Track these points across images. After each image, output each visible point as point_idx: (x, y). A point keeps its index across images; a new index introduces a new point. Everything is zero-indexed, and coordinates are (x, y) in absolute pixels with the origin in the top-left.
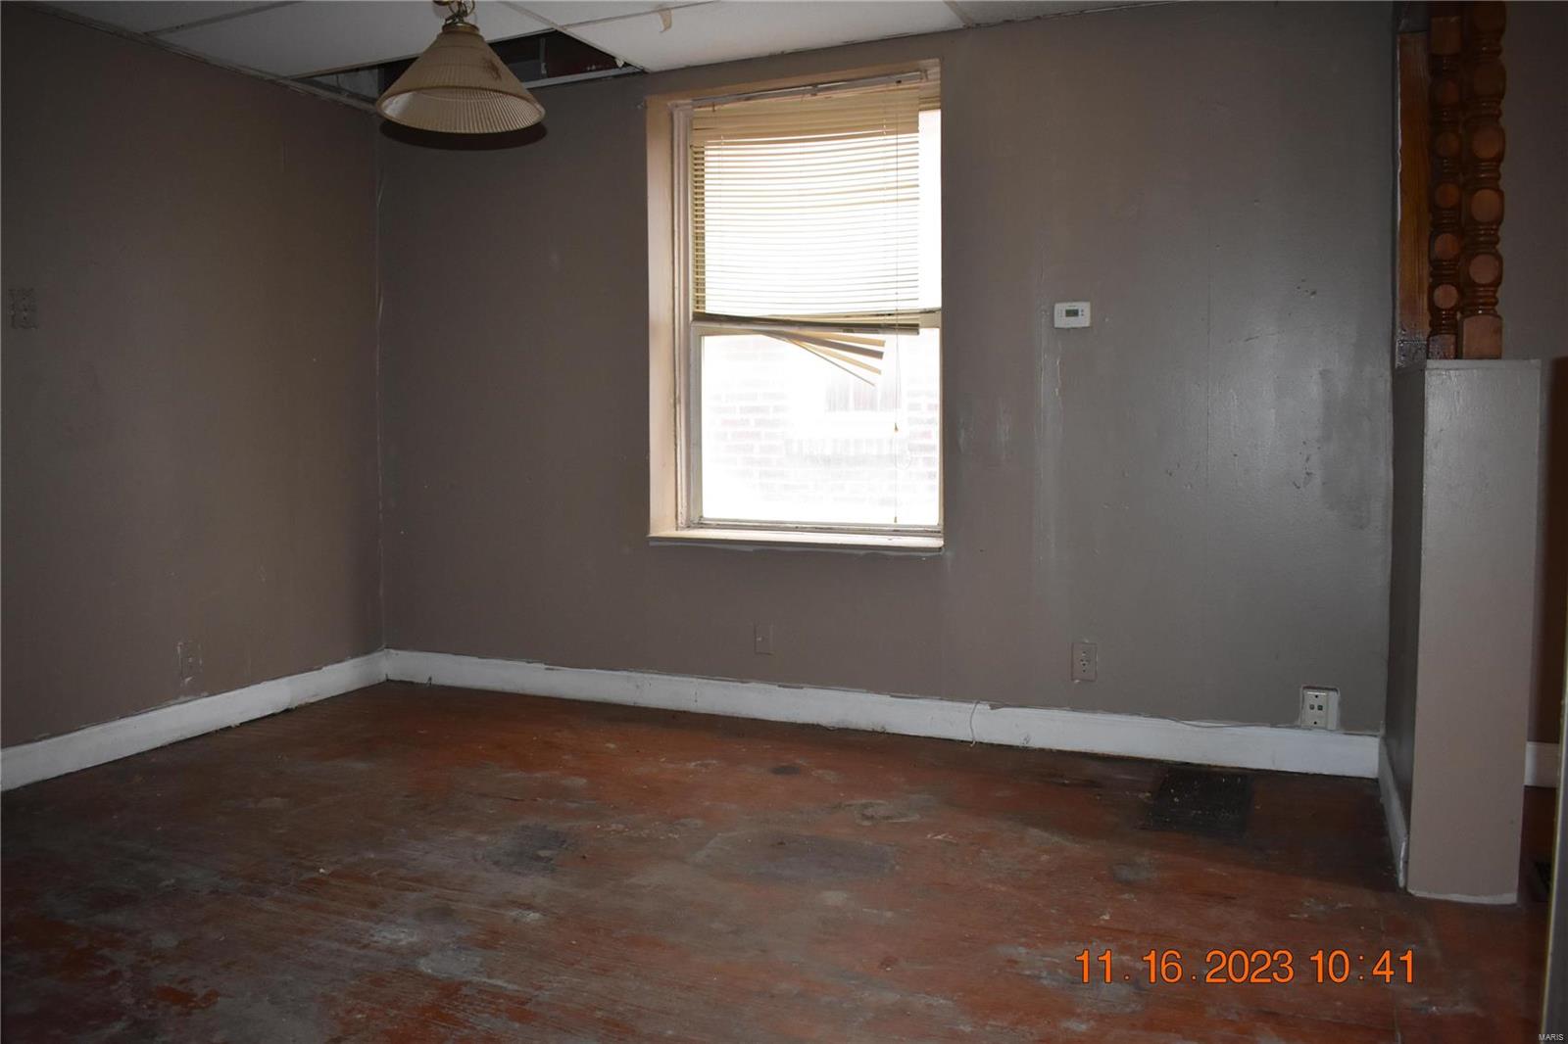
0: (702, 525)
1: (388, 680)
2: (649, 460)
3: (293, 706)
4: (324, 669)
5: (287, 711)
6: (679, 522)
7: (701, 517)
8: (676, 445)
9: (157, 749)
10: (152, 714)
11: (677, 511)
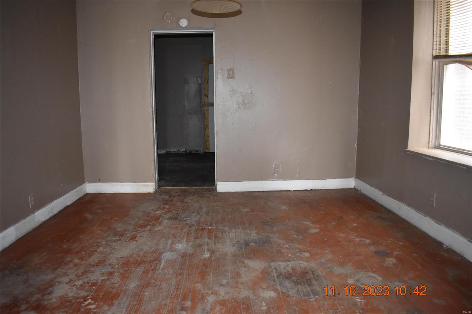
0: (439, 147)
1: (355, 188)
2: (409, 118)
3: (314, 189)
4: (327, 180)
5: (311, 190)
6: (430, 145)
7: (440, 144)
8: (431, 112)
9: (264, 191)
10: (263, 182)
11: (429, 141)
